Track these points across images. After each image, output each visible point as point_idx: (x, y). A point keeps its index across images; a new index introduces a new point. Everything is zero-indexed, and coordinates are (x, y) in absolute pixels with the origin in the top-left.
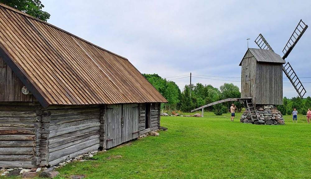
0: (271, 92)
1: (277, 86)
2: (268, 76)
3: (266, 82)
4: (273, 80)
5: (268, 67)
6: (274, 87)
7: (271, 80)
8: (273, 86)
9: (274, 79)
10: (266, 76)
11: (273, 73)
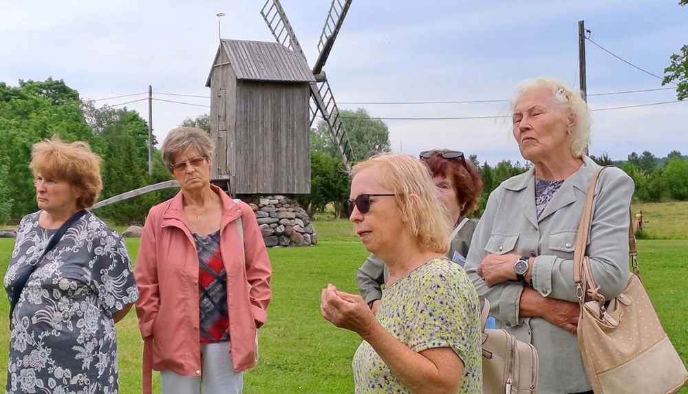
0: (276, 159)
1: (293, 144)
2: (269, 118)
3: (265, 133)
4: (284, 129)
5: (269, 93)
6: (287, 147)
7: (276, 128)
8: (284, 145)
9: (287, 125)
10: (263, 117)
11: (283, 110)
